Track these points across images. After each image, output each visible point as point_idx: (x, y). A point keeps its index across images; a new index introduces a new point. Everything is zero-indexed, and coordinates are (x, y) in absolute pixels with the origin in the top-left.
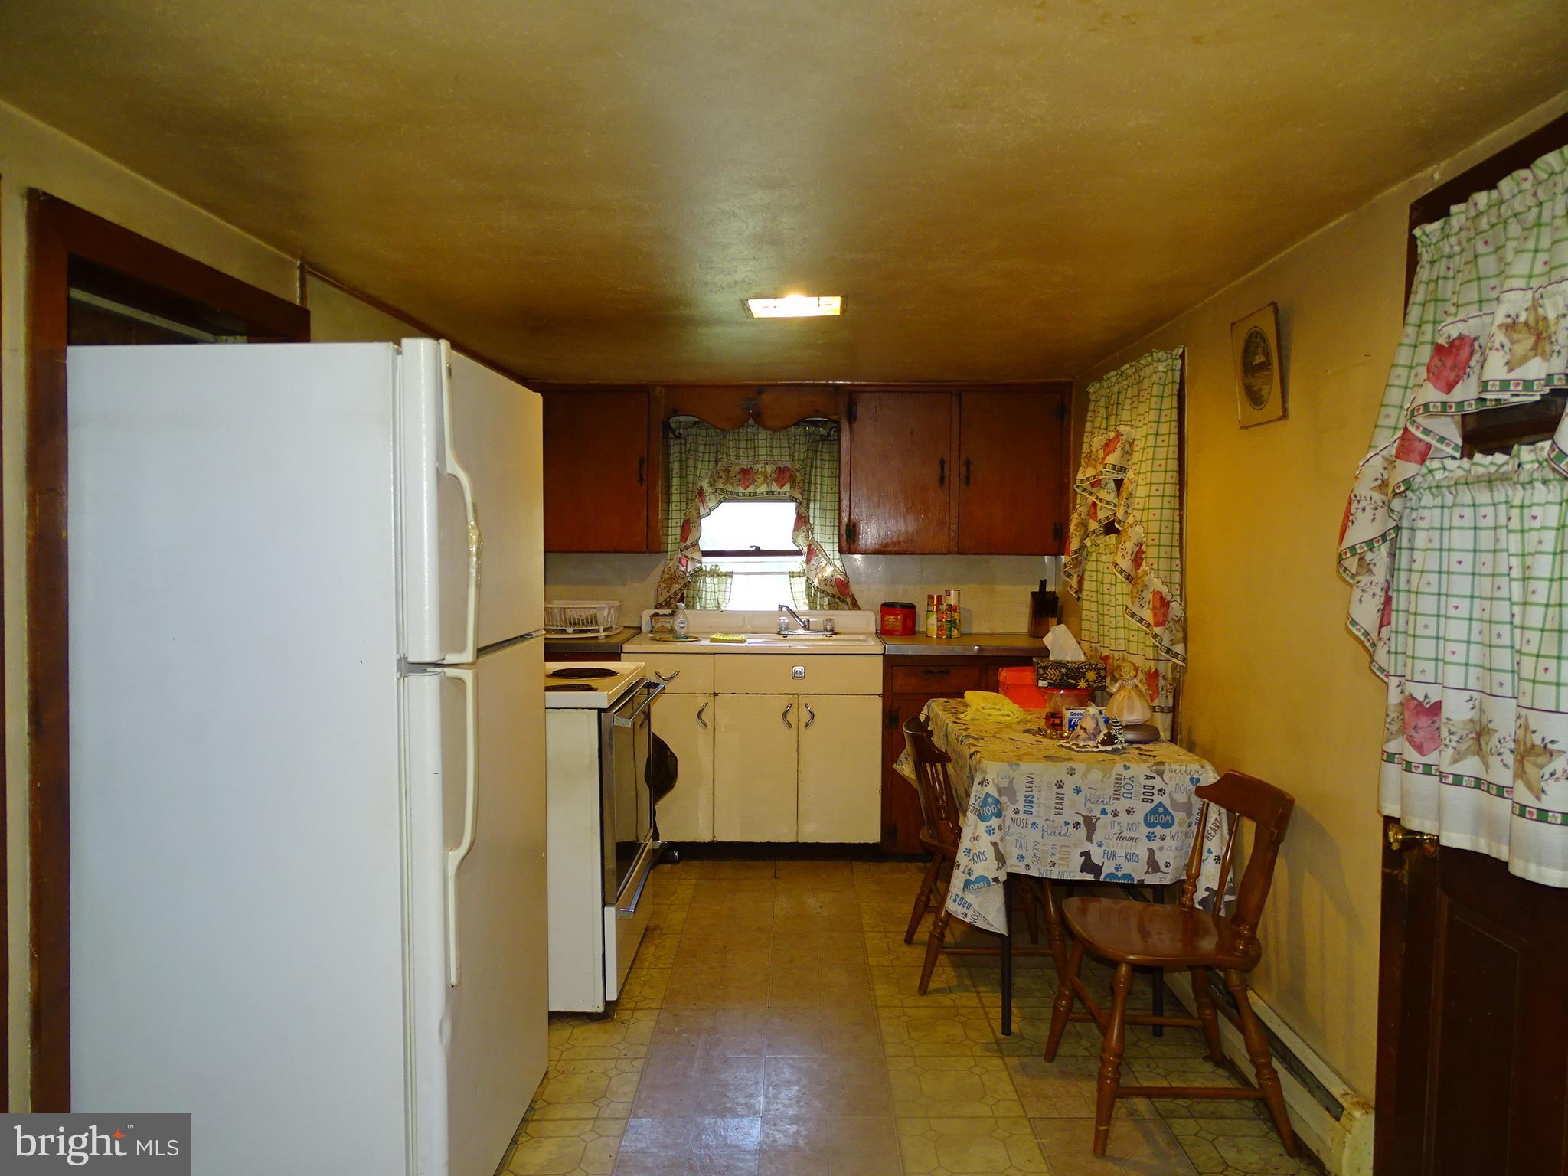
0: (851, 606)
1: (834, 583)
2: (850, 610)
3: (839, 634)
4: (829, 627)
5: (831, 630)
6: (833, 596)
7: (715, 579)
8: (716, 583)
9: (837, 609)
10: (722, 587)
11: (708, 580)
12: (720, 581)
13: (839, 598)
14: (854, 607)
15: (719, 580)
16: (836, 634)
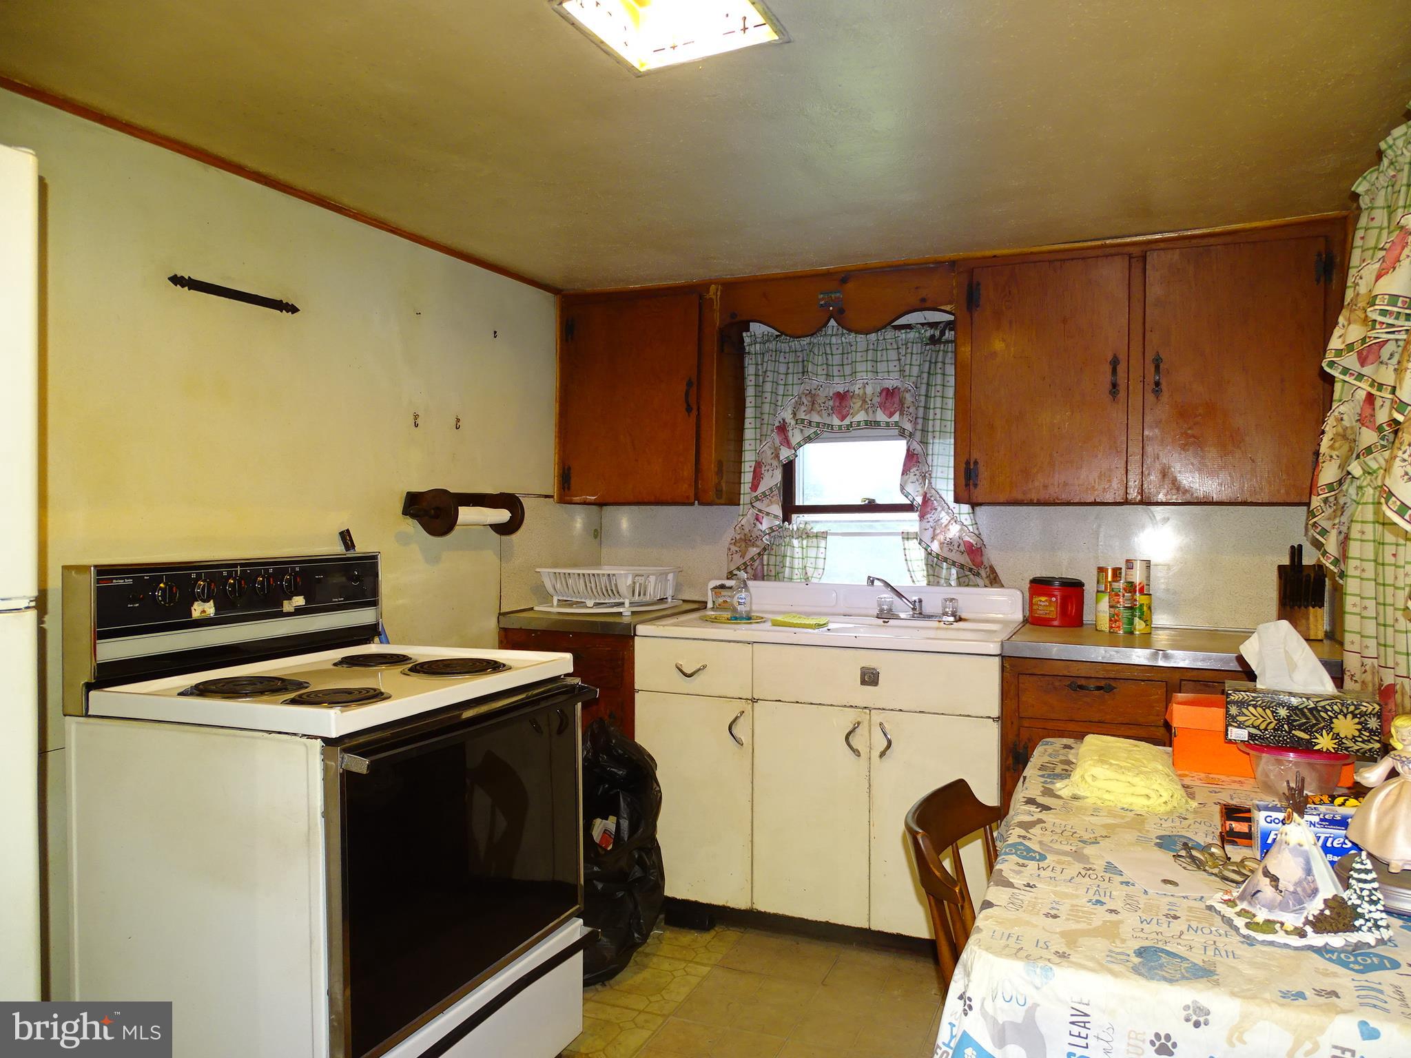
0: (987, 582)
1: (962, 548)
2: (986, 586)
3: (965, 620)
4: (949, 610)
5: (954, 615)
6: (962, 566)
7: (805, 542)
8: (805, 547)
9: (968, 585)
10: (812, 553)
11: (795, 542)
12: (810, 544)
13: (971, 570)
14: (991, 583)
15: (808, 542)
16: (961, 619)
